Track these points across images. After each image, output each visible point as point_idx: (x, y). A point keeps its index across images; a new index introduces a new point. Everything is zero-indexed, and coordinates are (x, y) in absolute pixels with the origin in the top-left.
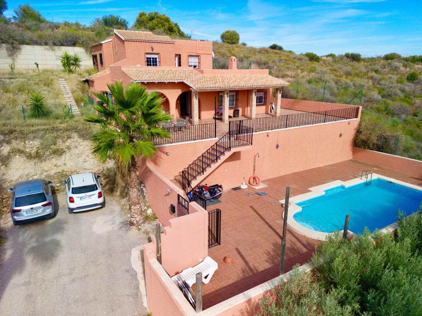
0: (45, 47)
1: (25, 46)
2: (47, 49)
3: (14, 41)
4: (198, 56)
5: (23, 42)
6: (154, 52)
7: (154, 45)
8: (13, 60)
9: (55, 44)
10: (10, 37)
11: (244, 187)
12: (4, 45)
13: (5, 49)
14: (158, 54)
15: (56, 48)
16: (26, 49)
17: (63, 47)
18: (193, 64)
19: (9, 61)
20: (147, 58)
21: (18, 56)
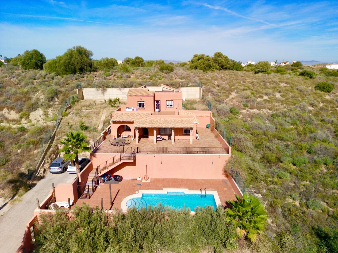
0: (118, 88)
1: (109, 88)
2: (118, 90)
3: (104, 87)
4: (172, 101)
5: (108, 87)
6: (142, 101)
7: (142, 97)
8: (104, 95)
9: (122, 87)
10: (102, 85)
11: (139, 179)
12: (100, 88)
13: (101, 91)
14: (144, 102)
15: (122, 89)
16: (109, 90)
17: (125, 88)
18: (170, 105)
19: (102, 95)
20: (139, 104)
21: (106, 93)
